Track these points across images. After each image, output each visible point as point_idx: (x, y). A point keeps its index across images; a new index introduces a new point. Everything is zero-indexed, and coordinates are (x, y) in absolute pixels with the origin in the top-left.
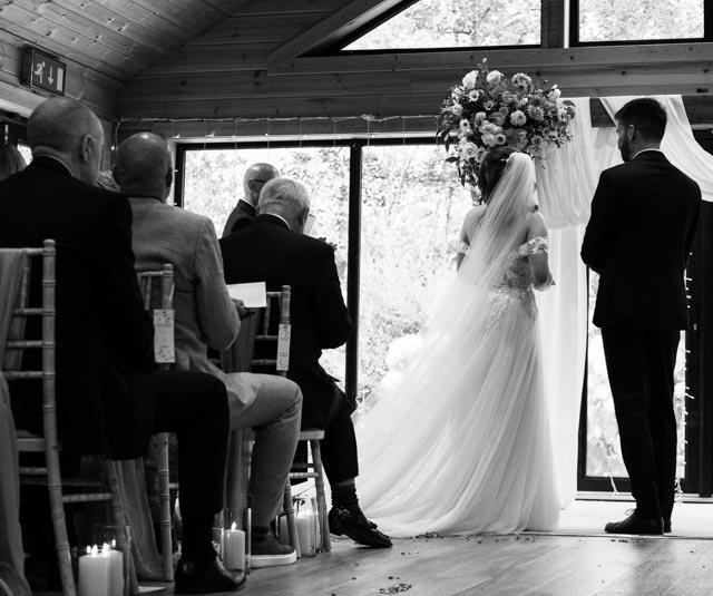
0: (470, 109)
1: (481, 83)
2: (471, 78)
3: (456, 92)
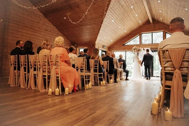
0: (134, 49)
1: (135, 47)
2: (134, 47)
3: (133, 48)
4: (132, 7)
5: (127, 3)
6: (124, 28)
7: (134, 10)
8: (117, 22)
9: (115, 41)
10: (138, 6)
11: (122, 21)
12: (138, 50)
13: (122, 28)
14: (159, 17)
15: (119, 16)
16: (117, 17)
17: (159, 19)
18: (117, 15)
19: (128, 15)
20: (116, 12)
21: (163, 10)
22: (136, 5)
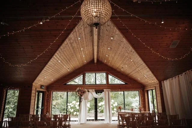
4: (82, 49)
5: (78, 46)
6: (68, 68)
7: (83, 52)
8: (64, 62)
9: (55, 80)
10: (87, 49)
11: (68, 62)
12: (82, 91)
13: (67, 68)
14: (104, 60)
15: (68, 57)
16: (65, 57)
17: (103, 61)
18: (66, 56)
19: (76, 56)
20: (65, 53)
21: (110, 56)
22: (86, 48)
